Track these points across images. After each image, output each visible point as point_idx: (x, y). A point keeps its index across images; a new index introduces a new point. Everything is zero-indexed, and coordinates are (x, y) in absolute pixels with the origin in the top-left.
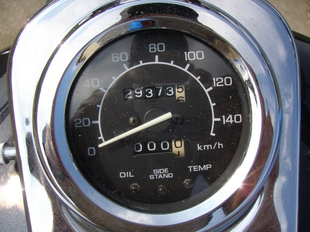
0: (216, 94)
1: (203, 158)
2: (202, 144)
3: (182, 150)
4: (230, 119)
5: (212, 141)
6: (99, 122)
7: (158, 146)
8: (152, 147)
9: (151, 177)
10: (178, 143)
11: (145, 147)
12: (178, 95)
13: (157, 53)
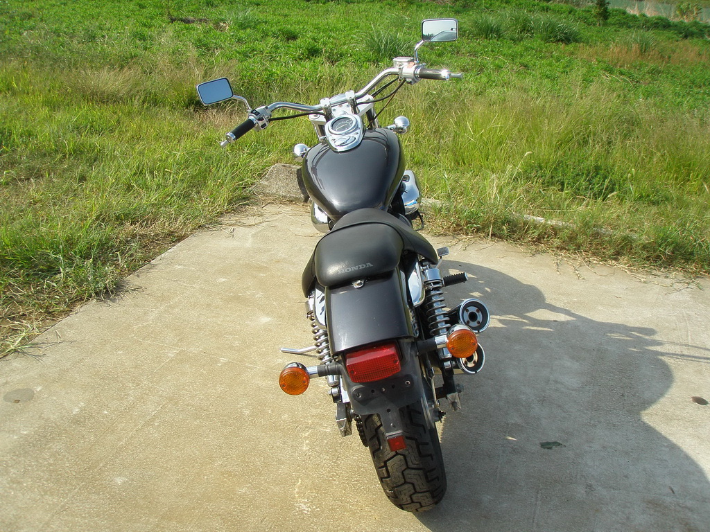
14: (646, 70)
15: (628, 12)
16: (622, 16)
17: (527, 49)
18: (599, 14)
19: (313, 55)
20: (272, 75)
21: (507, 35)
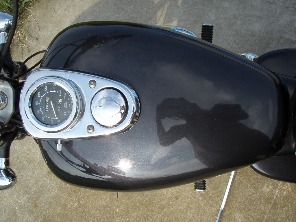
0: (48, 90)
1: (63, 95)
2: (60, 95)
3: (61, 100)
4: (55, 87)
5: (59, 92)
6: (52, 118)
7: (60, 105)
8: (59, 107)
9: (66, 108)
10: (59, 100)
11: (59, 108)
12: (48, 99)
13: (38, 103)
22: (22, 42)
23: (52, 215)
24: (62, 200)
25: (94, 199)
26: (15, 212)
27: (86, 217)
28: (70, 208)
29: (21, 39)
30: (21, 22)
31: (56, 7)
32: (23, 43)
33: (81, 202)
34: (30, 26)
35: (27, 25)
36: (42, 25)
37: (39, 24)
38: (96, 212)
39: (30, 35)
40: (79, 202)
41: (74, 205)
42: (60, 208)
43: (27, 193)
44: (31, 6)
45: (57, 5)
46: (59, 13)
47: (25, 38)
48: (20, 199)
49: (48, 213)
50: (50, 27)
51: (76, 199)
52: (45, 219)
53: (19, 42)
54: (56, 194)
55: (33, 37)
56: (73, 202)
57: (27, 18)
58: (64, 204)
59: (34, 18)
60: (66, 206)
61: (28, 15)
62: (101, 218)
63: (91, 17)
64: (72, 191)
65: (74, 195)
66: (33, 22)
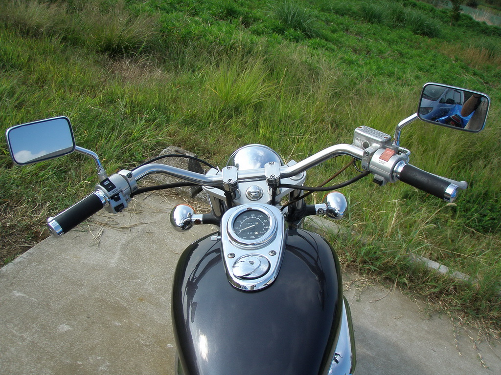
6: (240, 227)
10: (256, 232)
12: (257, 223)
13: (253, 216)
14: (493, 72)
15: (474, 18)
16: (469, 21)
17: (401, 37)
18: (453, 16)
19: (231, 15)
20: (190, 33)
21: (386, 21)
22: (352, 283)
23: (131, 317)
24: (148, 327)
25: (149, 362)
26: (135, 279)
27: (127, 352)
28: (139, 336)
29: (357, 283)
30: (379, 282)
31: (407, 320)
32: (351, 285)
33: (145, 348)
34: (375, 292)
35: (376, 288)
36: (379, 304)
37: (379, 302)
38: (132, 364)
39: (362, 292)
40: (146, 345)
41: (142, 340)
42: (138, 325)
43: (158, 291)
44: (403, 291)
45: (410, 321)
46: (399, 323)
47: (358, 287)
48: (150, 285)
49: (132, 312)
50: (378, 314)
51: (150, 342)
52: (126, 309)
53: (352, 280)
54: (157, 322)
55: (361, 296)
56: (146, 339)
57: (387, 287)
58: (143, 330)
59: (387, 295)
60: (142, 332)
61: (389, 289)
62: (125, 368)
63: (398, 361)
64: (159, 339)
65: (154, 340)
66: (381, 295)
